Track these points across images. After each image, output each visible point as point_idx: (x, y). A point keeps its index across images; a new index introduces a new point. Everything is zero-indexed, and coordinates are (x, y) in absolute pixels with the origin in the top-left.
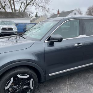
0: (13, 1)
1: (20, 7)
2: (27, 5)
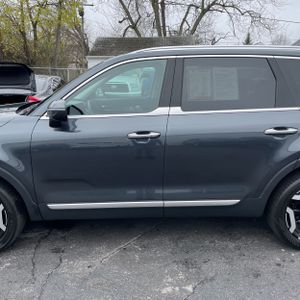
0: (163, 4)
1: (184, 20)
2: (204, 12)
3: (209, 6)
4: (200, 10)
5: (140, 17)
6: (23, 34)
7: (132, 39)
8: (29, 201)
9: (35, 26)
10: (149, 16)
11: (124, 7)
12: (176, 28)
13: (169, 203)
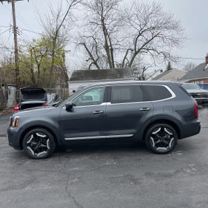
1: (125, 58)
2: (136, 53)
3: (139, 50)
4: (134, 52)
5: (99, 57)
6: (32, 71)
7: (94, 71)
8: (58, 138)
9: (38, 66)
10: (104, 56)
11: (89, 52)
12: (121, 62)
13: (107, 137)
